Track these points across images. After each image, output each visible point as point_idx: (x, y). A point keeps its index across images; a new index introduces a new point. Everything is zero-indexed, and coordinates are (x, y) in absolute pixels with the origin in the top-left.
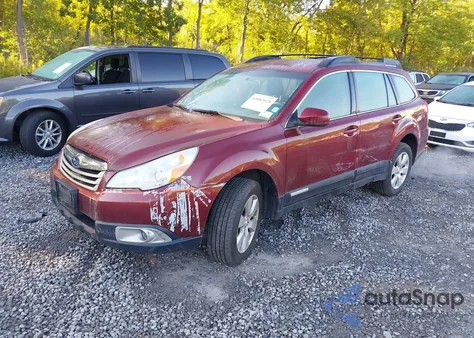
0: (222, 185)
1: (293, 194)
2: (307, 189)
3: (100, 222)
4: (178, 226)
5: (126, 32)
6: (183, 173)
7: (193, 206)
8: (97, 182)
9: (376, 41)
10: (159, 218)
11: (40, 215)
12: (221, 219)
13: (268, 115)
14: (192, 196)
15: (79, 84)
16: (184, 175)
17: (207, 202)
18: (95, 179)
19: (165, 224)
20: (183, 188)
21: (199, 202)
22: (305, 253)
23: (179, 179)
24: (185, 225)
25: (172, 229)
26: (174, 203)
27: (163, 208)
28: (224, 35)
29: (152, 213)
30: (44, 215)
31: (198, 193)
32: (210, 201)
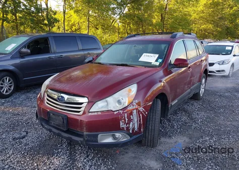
0: (151, 103)
1: (173, 104)
2: (177, 101)
3: (88, 133)
4: (133, 129)
5: (24, 28)
6: (133, 99)
7: (140, 117)
8: (82, 109)
9: (150, 28)
10: (125, 126)
11: (25, 134)
12: (151, 122)
13: (157, 64)
14: (139, 111)
15: (22, 55)
16: (134, 100)
17: (145, 114)
18: (80, 108)
19: (128, 129)
20: (134, 107)
21: (142, 114)
22: (182, 134)
23: (132, 102)
24: (136, 129)
25: (131, 132)
26: (131, 116)
27: (127, 120)
28: (77, 27)
29: (121, 124)
30: (27, 133)
31: (141, 109)
32: (147, 113)
